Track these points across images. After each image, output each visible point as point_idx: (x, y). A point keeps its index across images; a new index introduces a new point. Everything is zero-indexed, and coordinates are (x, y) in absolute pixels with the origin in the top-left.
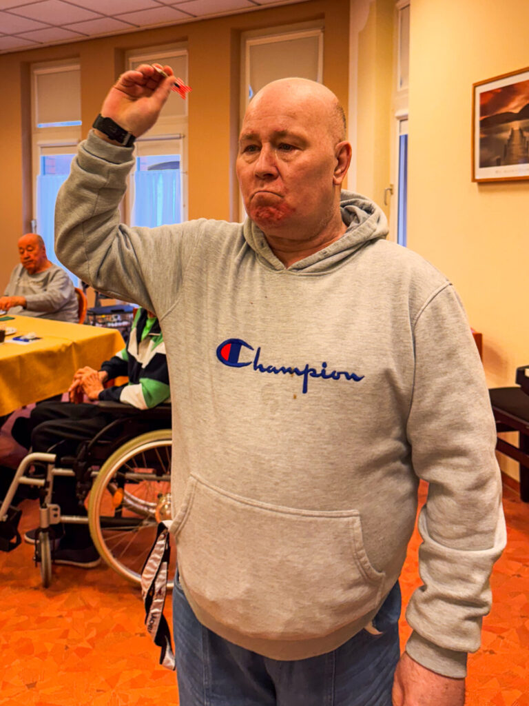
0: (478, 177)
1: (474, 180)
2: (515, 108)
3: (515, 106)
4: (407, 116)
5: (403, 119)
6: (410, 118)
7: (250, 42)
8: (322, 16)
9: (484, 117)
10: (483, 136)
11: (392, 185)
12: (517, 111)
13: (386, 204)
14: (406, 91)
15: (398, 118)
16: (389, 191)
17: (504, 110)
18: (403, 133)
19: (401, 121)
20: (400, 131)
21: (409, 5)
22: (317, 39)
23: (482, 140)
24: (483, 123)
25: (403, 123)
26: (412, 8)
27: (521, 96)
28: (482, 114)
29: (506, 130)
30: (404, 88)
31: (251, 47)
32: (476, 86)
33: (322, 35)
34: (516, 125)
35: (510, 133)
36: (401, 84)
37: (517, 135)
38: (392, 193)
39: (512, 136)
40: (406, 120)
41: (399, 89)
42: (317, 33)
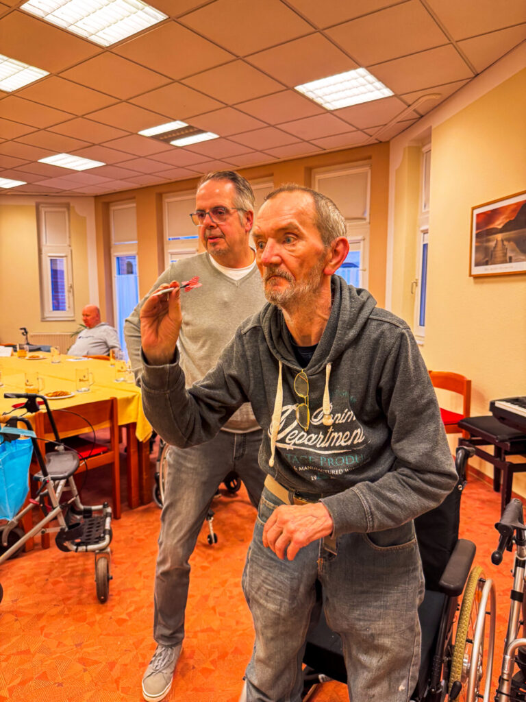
0: (473, 273)
1: (470, 275)
2: (499, 225)
3: (499, 223)
4: (427, 230)
5: (425, 232)
6: (429, 231)
7: (318, 177)
8: (370, 158)
9: (479, 231)
10: (478, 244)
11: (417, 280)
12: (500, 227)
13: (412, 293)
14: (428, 212)
15: (422, 231)
16: (414, 284)
17: (491, 226)
18: (425, 243)
19: (424, 233)
20: (424, 241)
21: (430, 150)
22: (366, 174)
23: (477, 248)
24: (478, 236)
25: (426, 235)
26: (432, 151)
27: (504, 217)
28: (477, 229)
29: (493, 240)
30: (426, 210)
31: (319, 180)
32: (474, 209)
33: (370, 171)
34: (499, 236)
35: (495, 242)
36: (425, 206)
37: (500, 243)
38: (417, 286)
39: (496, 244)
40: (427, 233)
41: (424, 211)
42: (367, 169)
